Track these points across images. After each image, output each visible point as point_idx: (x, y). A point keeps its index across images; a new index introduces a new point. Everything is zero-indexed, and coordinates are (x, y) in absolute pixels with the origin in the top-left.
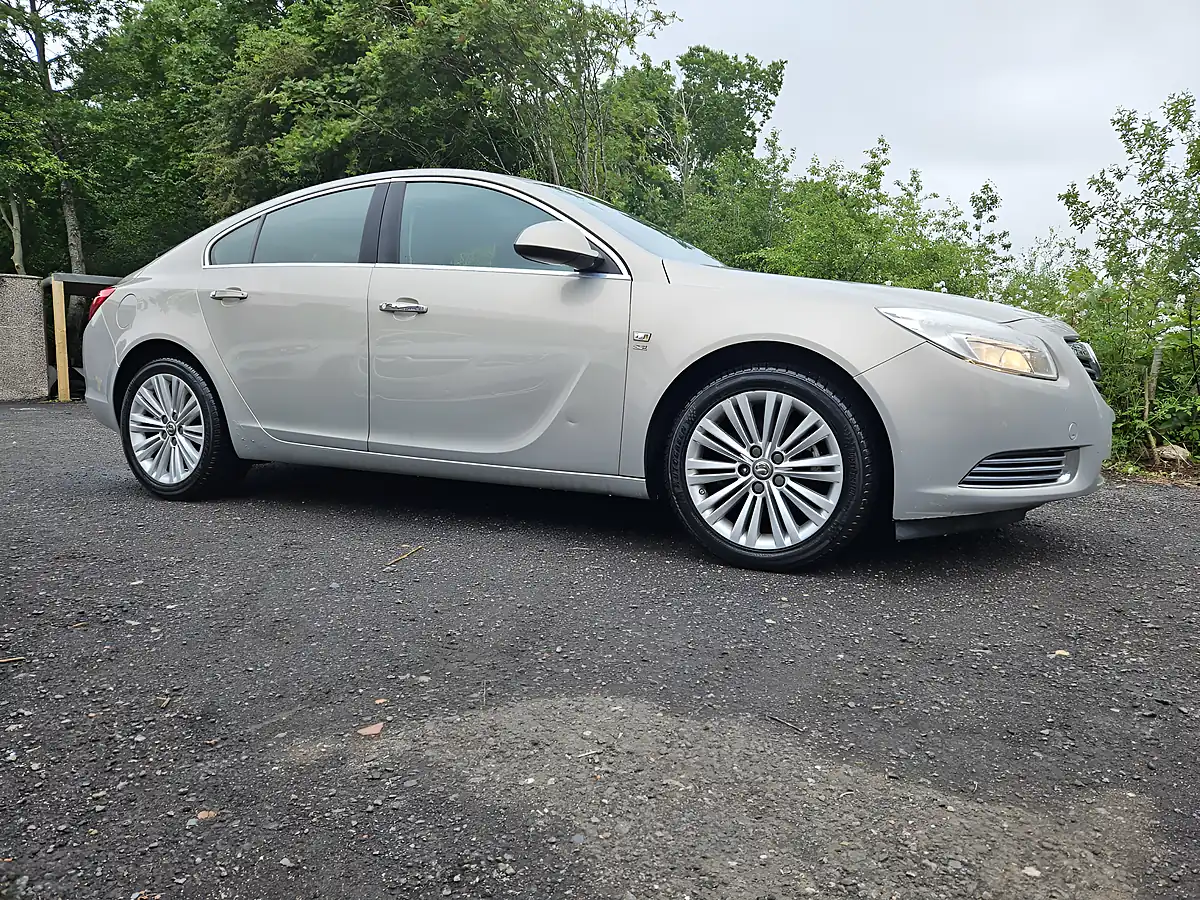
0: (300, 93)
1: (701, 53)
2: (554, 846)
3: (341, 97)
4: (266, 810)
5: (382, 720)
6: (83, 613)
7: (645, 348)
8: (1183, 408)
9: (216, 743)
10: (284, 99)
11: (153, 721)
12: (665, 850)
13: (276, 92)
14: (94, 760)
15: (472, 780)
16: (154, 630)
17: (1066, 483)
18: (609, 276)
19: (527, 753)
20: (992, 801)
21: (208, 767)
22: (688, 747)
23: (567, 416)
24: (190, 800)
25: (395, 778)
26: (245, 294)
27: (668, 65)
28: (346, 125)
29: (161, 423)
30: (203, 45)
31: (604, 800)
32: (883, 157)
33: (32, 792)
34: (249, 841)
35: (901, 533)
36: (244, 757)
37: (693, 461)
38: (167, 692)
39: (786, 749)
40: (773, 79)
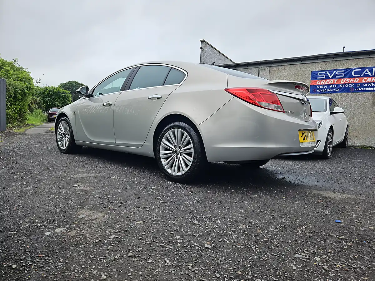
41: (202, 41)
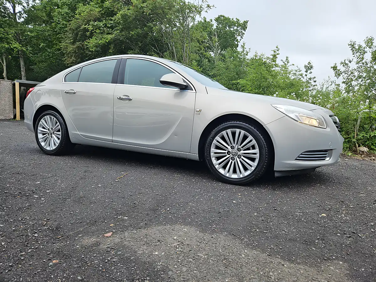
0: (95, 26)
1: (222, 17)
2: (163, 275)
3: (108, 27)
4: (74, 260)
5: (112, 231)
6: (20, 192)
7: (199, 114)
8: (366, 136)
9: (60, 237)
10: (90, 28)
11: (40, 229)
12: (197, 277)
13: (88, 26)
14: (22, 242)
15: (138, 252)
16: (43, 199)
17: (328, 161)
18: (189, 91)
19: (156, 244)
20: (299, 264)
21: (57, 245)
22: (206, 243)
23: (175, 134)
24: (51, 256)
25: (115, 251)
26: (75, 92)
27: (211, 20)
28: (110, 37)
29: (48, 131)
30: (66, 10)
31: (179, 260)
32: (277, 52)
33: (2, 252)
34: (68, 271)
35: (276, 175)
36: (68, 243)
37: (213, 150)
38: (45, 220)
39: (236, 245)
40: (244, 26)
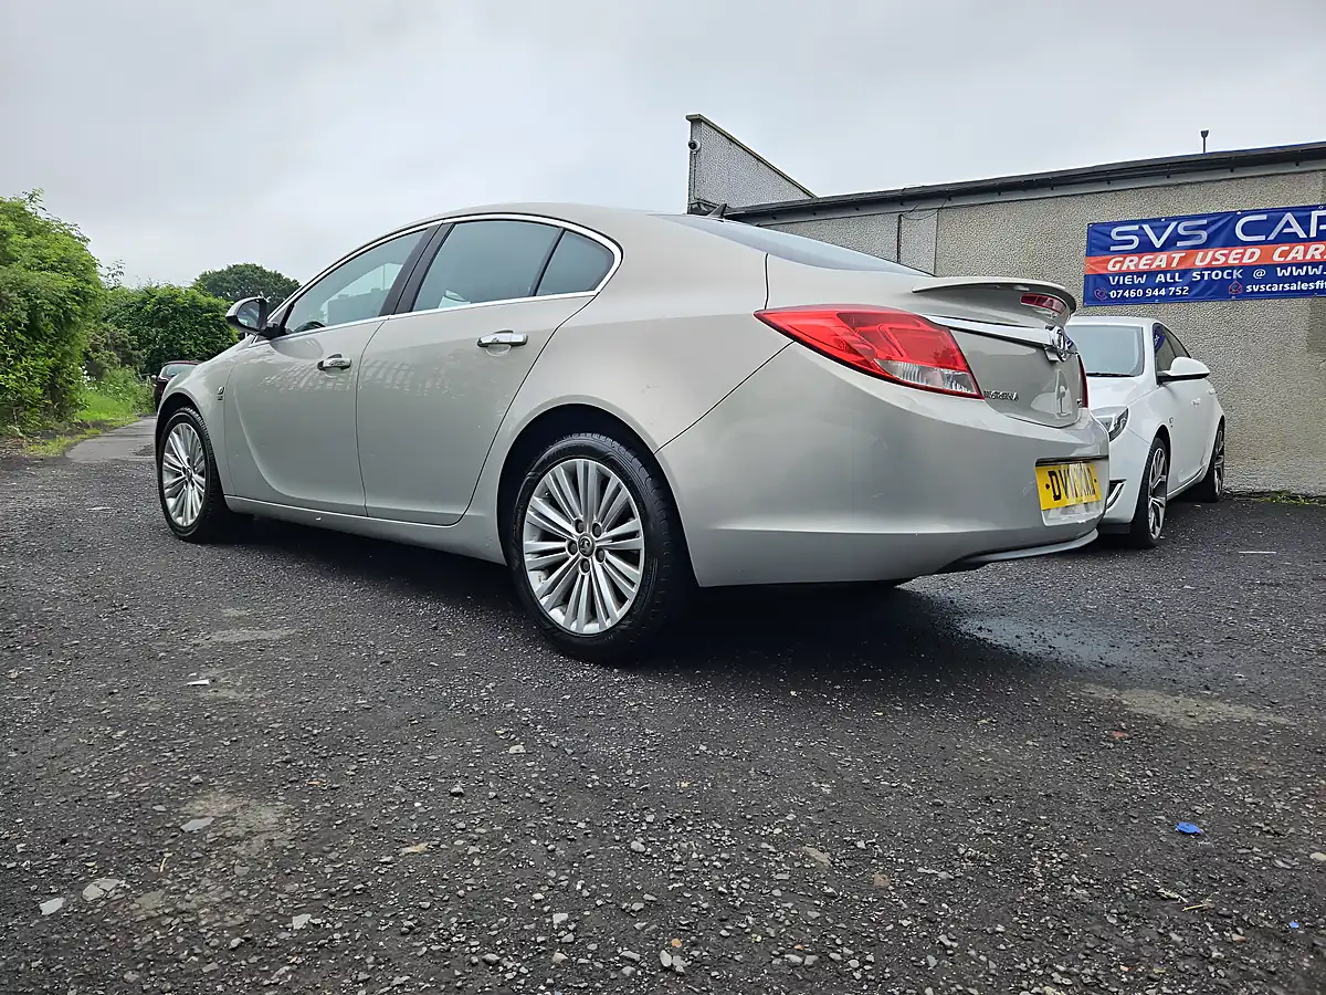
41: (696, 121)
